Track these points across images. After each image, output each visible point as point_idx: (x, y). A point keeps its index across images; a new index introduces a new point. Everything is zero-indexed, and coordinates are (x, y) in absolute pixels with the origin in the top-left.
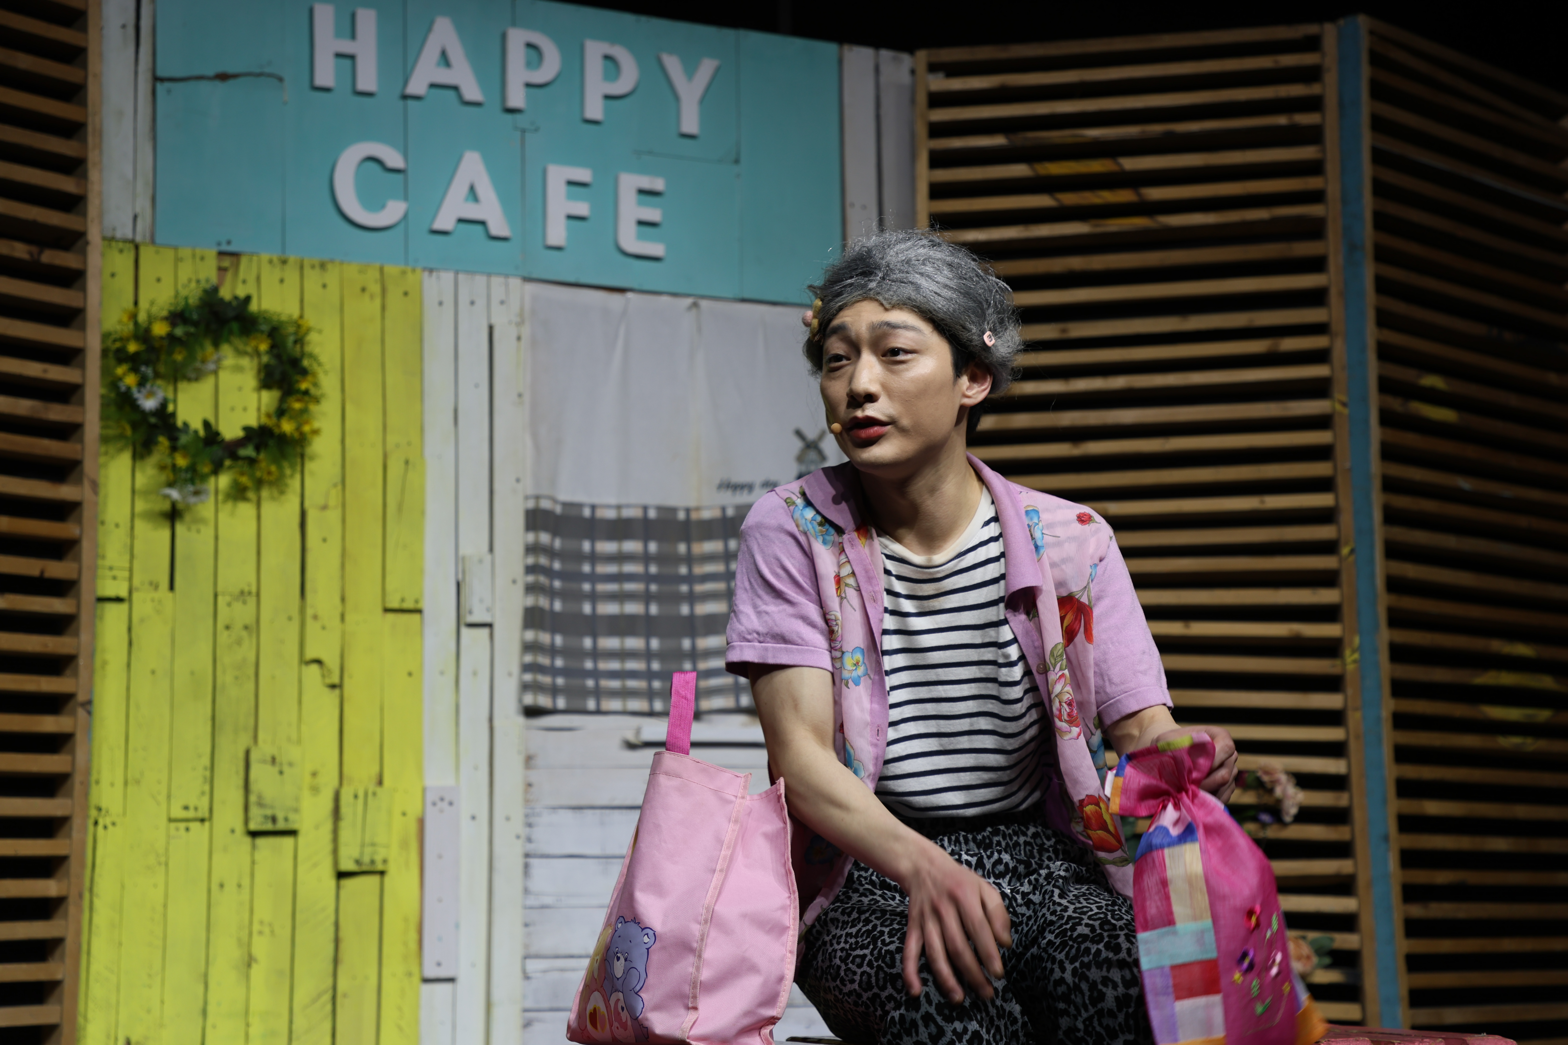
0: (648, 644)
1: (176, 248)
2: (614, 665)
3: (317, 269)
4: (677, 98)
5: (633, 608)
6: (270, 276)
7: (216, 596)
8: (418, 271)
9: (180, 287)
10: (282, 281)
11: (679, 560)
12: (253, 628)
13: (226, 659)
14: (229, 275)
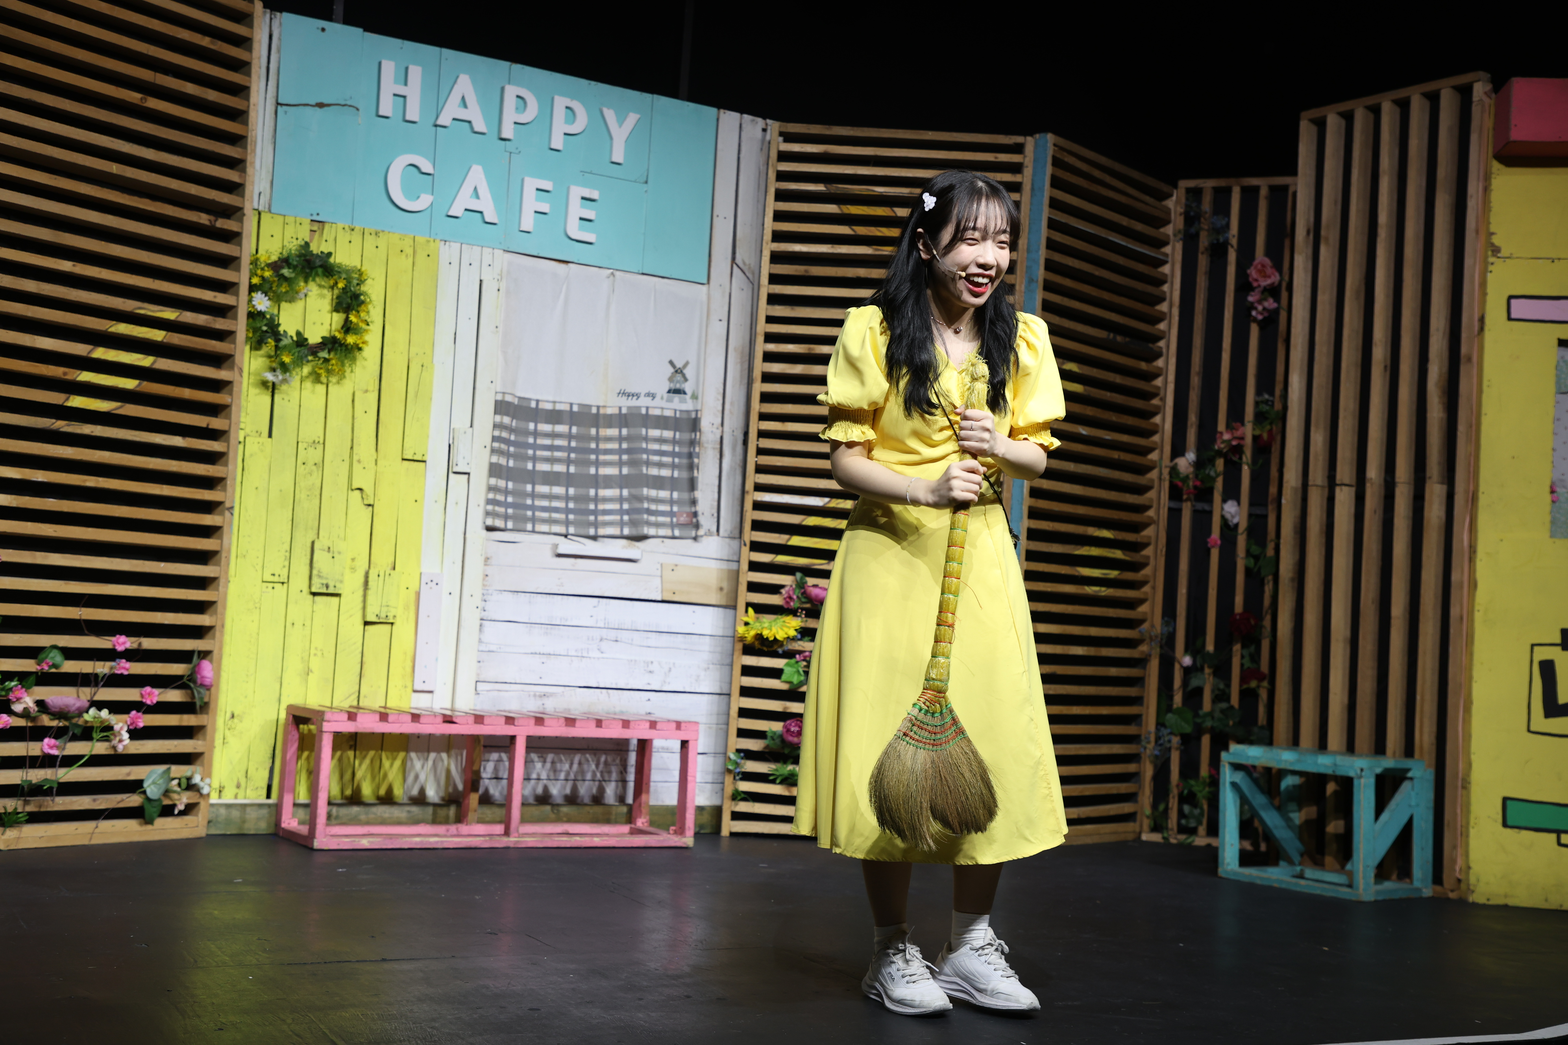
0: (567, 491)
1: (285, 216)
2: (545, 503)
3: (374, 235)
4: (611, 138)
5: (560, 468)
6: (343, 238)
7: (298, 442)
8: (437, 241)
9: (286, 243)
10: (350, 242)
11: (590, 439)
12: (321, 465)
13: (301, 483)
14: (317, 233)
